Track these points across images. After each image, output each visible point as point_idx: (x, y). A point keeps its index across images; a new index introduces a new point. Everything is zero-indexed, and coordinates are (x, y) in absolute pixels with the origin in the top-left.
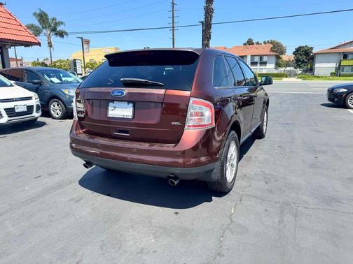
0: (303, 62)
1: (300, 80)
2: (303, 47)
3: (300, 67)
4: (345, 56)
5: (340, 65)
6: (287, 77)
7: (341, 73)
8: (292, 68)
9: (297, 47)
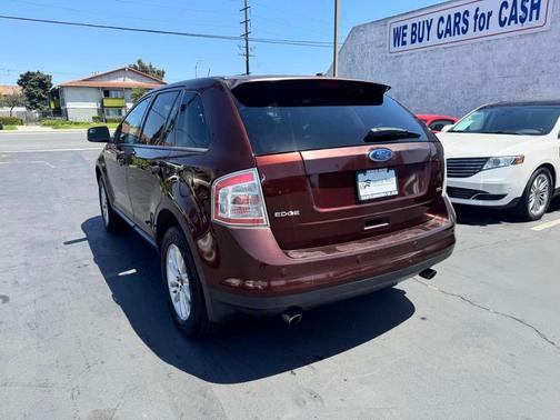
0: (40, 99)
1: (50, 129)
2: (33, 74)
3: (37, 107)
4: (107, 93)
5: (102, 106)
6: (22, 124)
7: (107, 117)
8: (23, 109)
9: (23, 73)
